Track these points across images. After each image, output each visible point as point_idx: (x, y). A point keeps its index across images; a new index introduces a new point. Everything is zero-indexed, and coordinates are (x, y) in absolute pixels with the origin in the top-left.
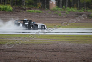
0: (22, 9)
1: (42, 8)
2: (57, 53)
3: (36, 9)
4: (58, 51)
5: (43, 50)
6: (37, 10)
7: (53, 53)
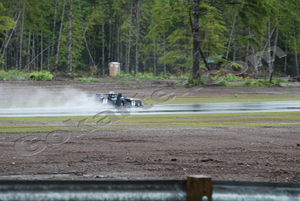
0: (68, 77)
1: (98, 75)
2: (129, 144)
3: (89, 76)
4: (129, 141)
5: (106, 139)
6: (91, 78)
7: (122, 144)
